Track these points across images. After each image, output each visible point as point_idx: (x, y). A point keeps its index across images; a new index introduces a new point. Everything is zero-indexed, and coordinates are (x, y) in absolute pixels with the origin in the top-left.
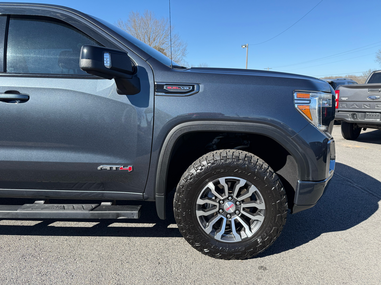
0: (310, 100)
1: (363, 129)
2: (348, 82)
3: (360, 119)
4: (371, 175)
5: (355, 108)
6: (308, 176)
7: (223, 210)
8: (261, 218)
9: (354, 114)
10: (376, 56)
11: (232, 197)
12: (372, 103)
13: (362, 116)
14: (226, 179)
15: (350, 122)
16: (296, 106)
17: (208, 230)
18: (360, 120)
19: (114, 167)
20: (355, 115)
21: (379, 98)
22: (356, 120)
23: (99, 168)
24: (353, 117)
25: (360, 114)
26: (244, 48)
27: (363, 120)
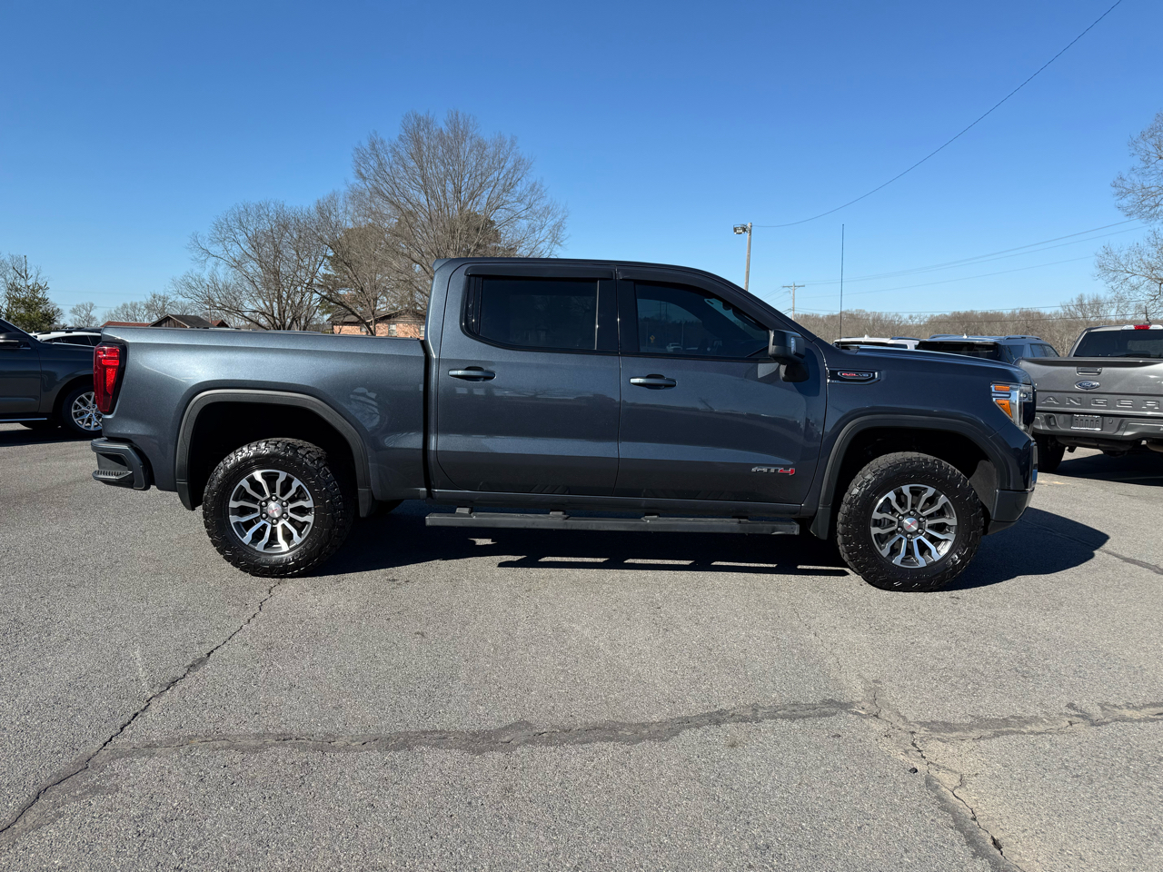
0: (1010, 394)
1: (1067, 448)
2: (1031, 344)
3: (1061, 427)
4: (1085, 524)
5: (1053, 405)
6: (1009, 484)
7: (902, 528)
8: (951, 536)
9: (1050, 417)
10: (1096, 264)
11: (915, 511)
12: (1085, 395)
13: (1065, 421)
14: (910, 488)
15: (1043, 433)
16: (994, 399)
17: (885, 552)
18: (1062, 429)
19: (773, 470)
20: (1052, 419)
21: (1098, 387)
22: (1055, 429)
23: (754, 470)
24: (1048, 424)
25: (1062, 416)
26: (740, 233)
27: (1069, 430)
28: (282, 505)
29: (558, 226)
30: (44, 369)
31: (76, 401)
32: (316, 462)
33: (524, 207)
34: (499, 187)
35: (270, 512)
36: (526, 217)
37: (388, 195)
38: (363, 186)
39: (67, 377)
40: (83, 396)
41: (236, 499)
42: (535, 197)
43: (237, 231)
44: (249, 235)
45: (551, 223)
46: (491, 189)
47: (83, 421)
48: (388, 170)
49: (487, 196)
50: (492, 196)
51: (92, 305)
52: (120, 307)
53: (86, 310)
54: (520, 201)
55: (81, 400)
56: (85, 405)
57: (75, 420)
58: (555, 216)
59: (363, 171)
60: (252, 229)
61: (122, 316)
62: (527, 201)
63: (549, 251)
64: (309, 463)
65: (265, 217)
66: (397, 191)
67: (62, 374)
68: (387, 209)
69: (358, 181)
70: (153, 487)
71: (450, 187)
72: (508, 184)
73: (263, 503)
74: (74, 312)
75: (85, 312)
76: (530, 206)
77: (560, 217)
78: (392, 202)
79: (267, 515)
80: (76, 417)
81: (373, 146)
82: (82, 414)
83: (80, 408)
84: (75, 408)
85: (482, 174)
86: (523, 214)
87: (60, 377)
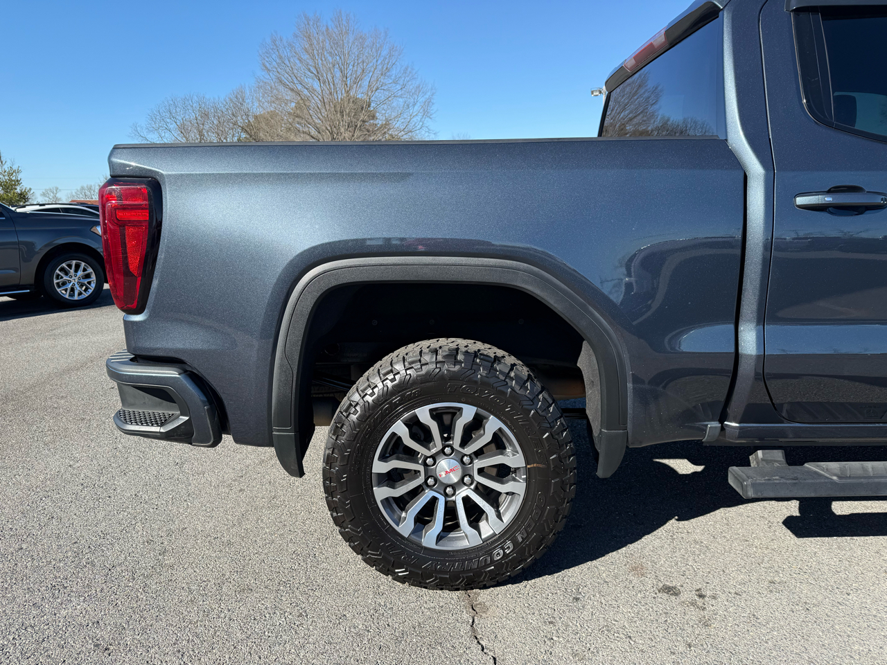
28: (462, 462)
29: (429, 102)
30: (21, 239)
31: (57, 271)
32: (528, 384)
33: (398, 87)
34: (378, 72)
35: (442, 475)
36: (401, 97)
37: (288, 83)
38: (268, 77)
39: (46, 246)
40: (64, 265)
41: (383, 458)
42: (407, 79)
43: (168, 120)
44: (178, 124)
45: (421, 100)
46: (371, 74)
47: (66, 290)
48: (287, 62)
49: (368, 80)
50: (373, 79)
51: (57, 189)
52: (79, 189)
53: (53, 193)
54: (395, 82)
55: (62, 270)
56: (67, 273)
57: (58, 290)
58: (425, 93)
59: (268, 65)
60: (180, 118)
61: (81, 196)
62: (401, 82)
63: (421, 124)
64: (517, 388)
65: (189, 107)
66: (295, 80)
67: (41, 244)
68: (289, 95)
69: (263, 73)
70: (227, 439)
71: (338, 74)
72: (385, 69)
73: (429, 461)
74: (44, 195)
75: (52, 194)
76: (404, 86)
77: (429, 94)
78: (292, 90)
79: (436, 480)
80: (59, 287)
81: (274, 41)
82: (64, 284)
83: (62, 278)
84: (57, 278)
85: (363, 62)
86: (400, 93)
87: (38, 247)
